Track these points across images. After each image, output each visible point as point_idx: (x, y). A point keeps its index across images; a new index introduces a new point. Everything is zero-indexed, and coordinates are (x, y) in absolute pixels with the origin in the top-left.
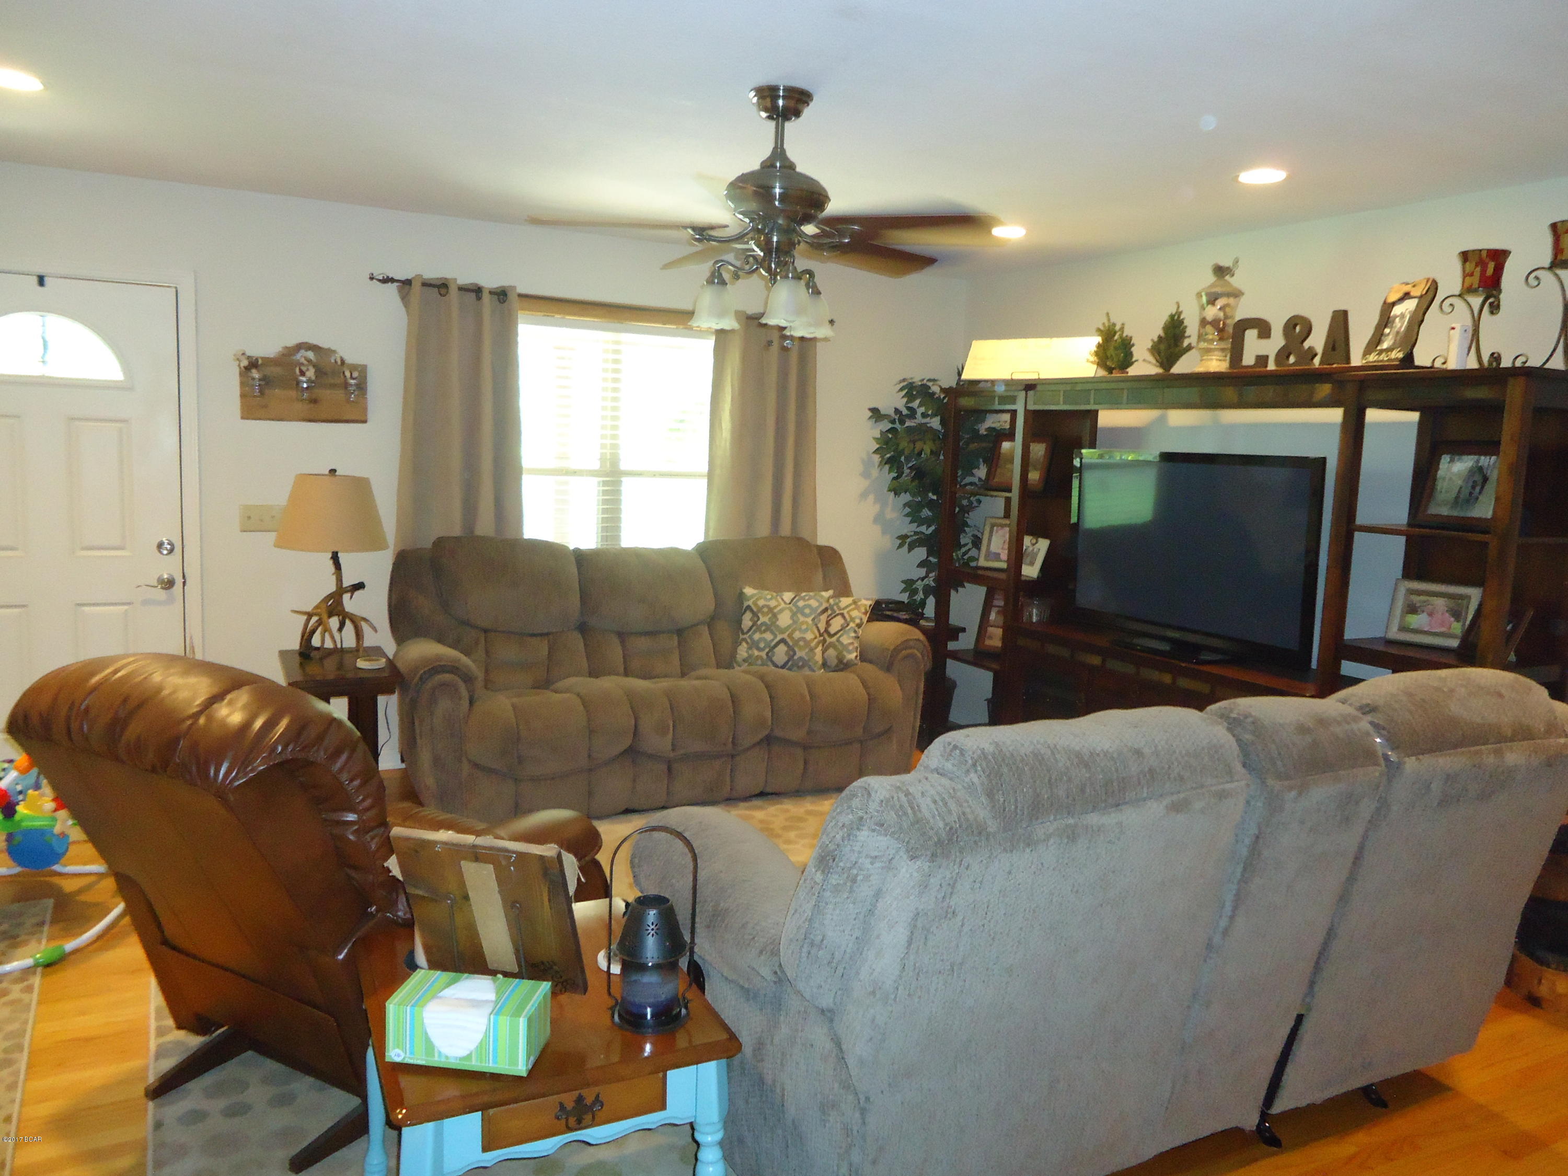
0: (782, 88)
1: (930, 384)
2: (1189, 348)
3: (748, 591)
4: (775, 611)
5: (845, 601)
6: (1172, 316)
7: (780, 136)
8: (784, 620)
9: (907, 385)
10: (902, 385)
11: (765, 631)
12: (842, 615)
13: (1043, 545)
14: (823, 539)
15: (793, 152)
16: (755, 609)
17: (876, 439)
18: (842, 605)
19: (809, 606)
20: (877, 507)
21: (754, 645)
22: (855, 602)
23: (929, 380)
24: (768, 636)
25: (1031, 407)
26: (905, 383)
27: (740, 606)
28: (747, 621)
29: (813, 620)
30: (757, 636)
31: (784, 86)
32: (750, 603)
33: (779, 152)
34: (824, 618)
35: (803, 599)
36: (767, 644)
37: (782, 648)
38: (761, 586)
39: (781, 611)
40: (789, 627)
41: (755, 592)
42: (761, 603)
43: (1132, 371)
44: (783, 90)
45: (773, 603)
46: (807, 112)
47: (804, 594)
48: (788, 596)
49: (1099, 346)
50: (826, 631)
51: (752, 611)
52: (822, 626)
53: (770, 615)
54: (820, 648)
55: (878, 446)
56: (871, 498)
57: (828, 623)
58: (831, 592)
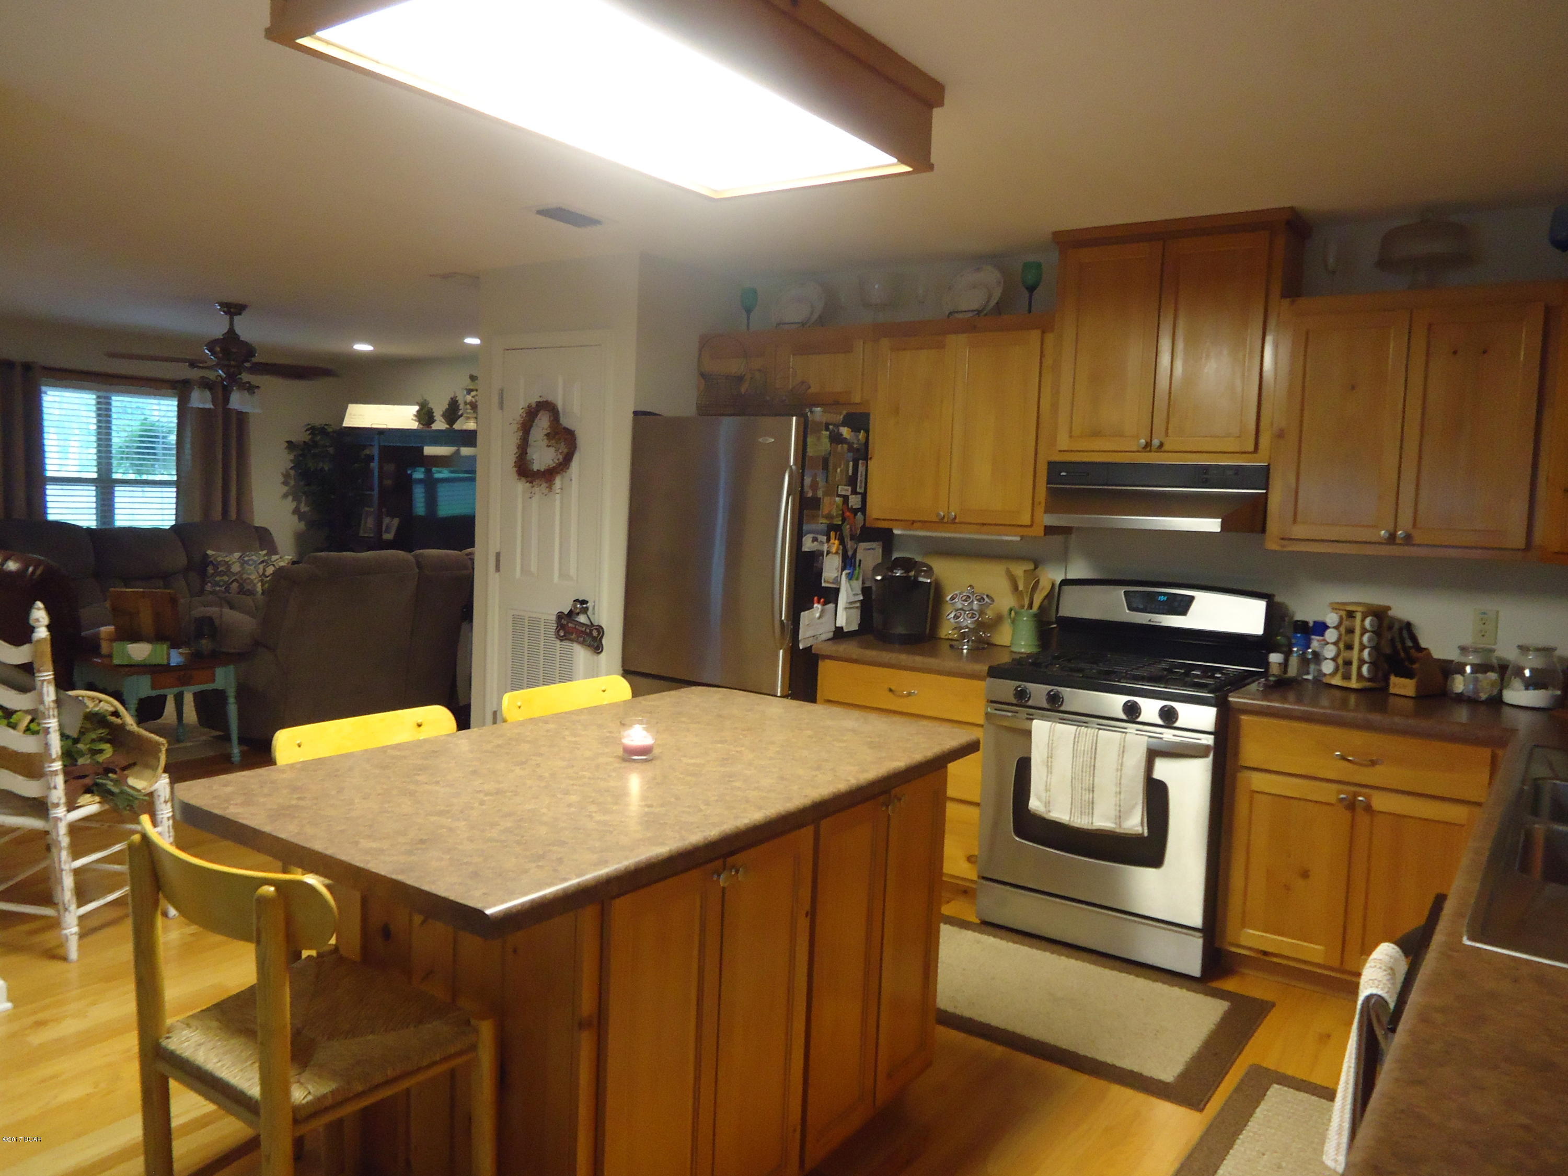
0: (232, 303)
1: (326, 427)
2: (461, 415)
3: (209, 552)
4: (229, 563)
5: (274, 558)
6: (452, 399)
7: (232, 323)
8: (236, 568)
9: (311, 428)
10: (307, 428)
11: (223, 575)
12: (274, 565)
13: (396, 521)
14: (258, 522)
15: (238, 330)
16: (215, 563)
17: (291, 460)
18: (273, 560)
19: (252, 560)
20: (295, 504)
21: (217, 584)
22: (281, 558)
23: (326, 425)
24: (226, 578)
25: (382, 444)
26: (310, 426)
27: (206, 561)
28: (210, 570)
29: (255, 567)
30: (218, 579)
32: (211, 559)
33: (231, 330)
34: (261, 566)
35: (247, 556)
36: (225, 582)
37: (235, 585)
38: (218, 549)
39: (234, 563)
40: (239, 572)
41: (214, 553)
42: (220, 559)
43: (435, 426)
45: (227, 559)
46: (244, 313)
47: (247, 553)
48: (237, 555)
49: (418, 411)
50: (263, 574)
51: (213, 564)
52: (261, 571)
53: (226, 566)
54: (260, 584)
55: (293, 465)
56: (290, 498)
57: (264, 570)
58: (265, 552)
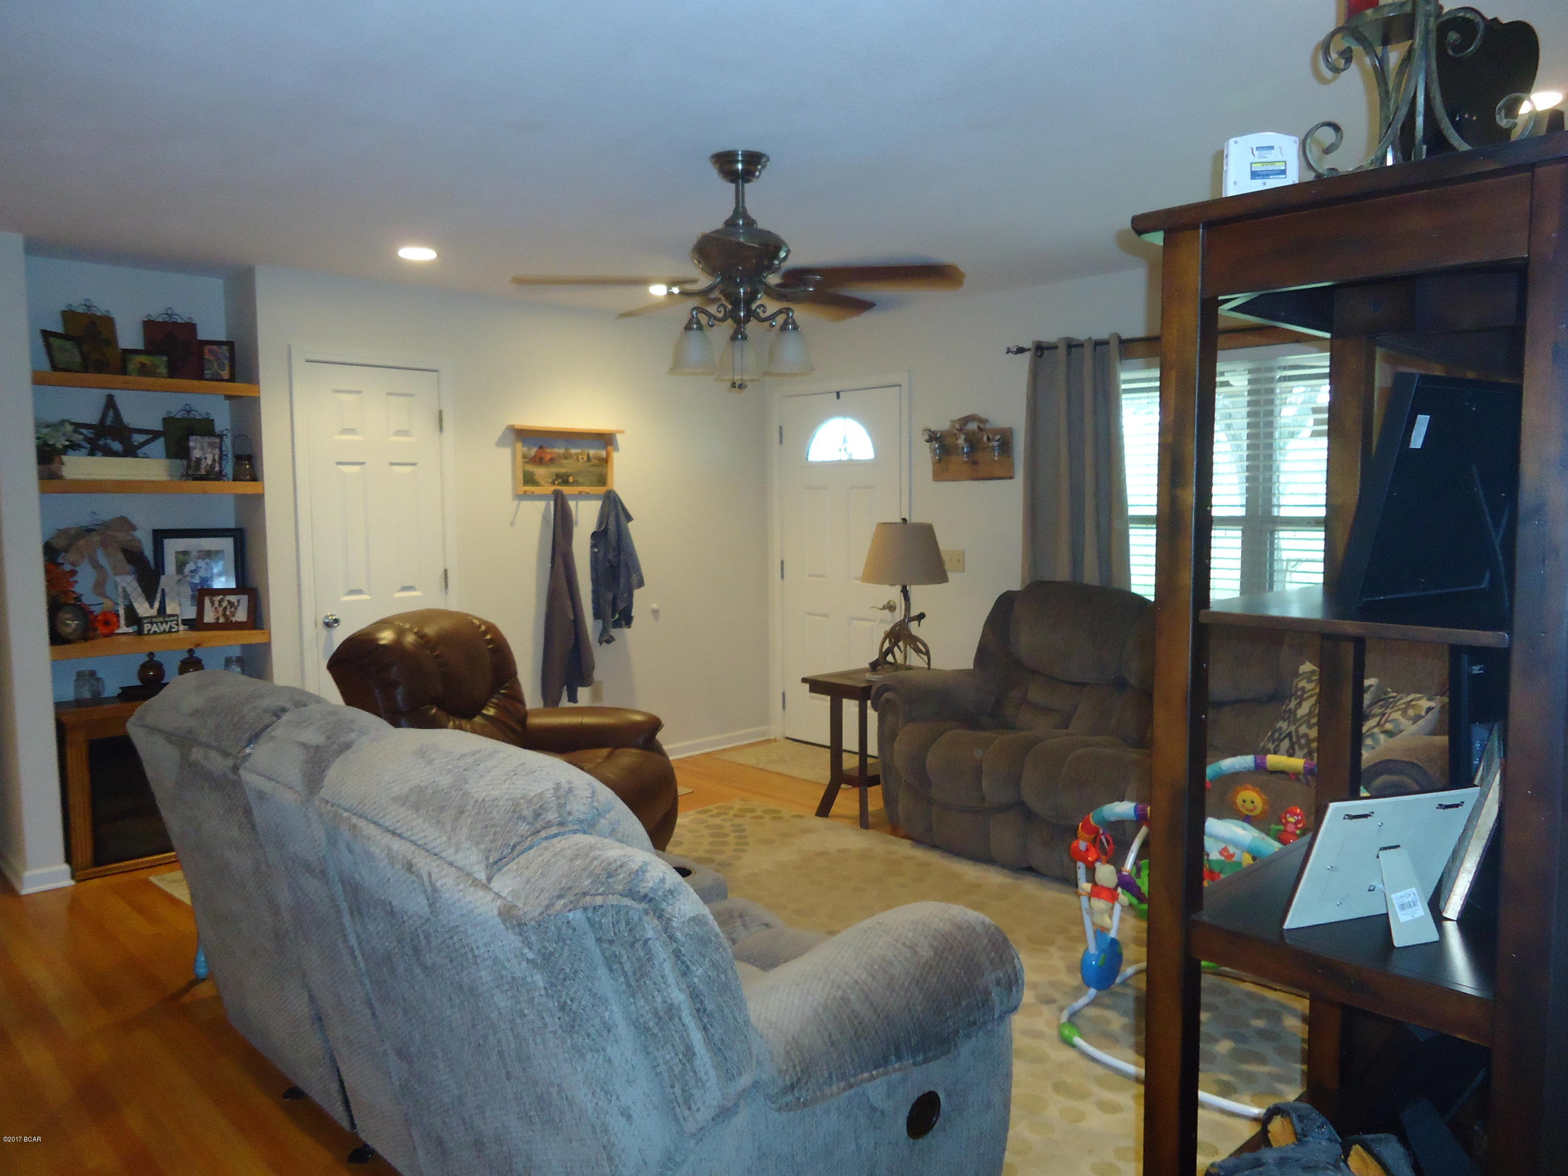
0: (740, 153)
7: (739, 197)
31: (742, 151)
33: (740, 211)
44: (742, 154)
